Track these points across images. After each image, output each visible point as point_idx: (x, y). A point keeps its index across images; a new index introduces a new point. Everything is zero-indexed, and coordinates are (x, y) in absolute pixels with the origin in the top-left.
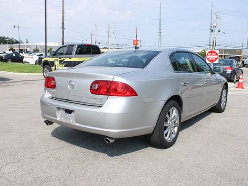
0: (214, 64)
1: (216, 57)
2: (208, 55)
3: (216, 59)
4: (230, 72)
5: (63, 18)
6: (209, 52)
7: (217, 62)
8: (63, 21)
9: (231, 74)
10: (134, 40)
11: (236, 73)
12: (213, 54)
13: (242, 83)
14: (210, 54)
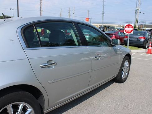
0: (130, 34)
1: (132, 29)
2: (125, 27)
3: (132, 31)
4: (143, 41)
5: (41, 4)
6: (127, 26)
7: (132, 33)
8: (41, 6)
9: (144, 42)
10: (86, 18)
11: (148, 41)
12: (129, 27)
13: (151, 49)
14: (127, 27)
